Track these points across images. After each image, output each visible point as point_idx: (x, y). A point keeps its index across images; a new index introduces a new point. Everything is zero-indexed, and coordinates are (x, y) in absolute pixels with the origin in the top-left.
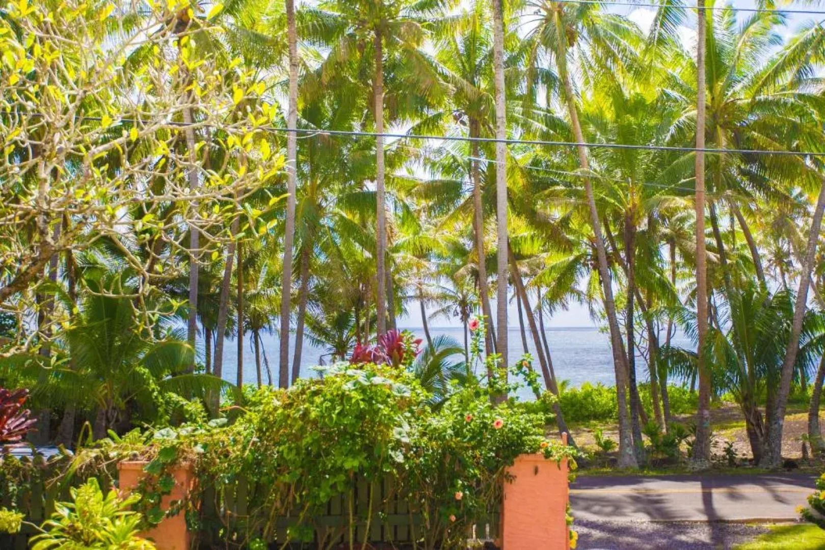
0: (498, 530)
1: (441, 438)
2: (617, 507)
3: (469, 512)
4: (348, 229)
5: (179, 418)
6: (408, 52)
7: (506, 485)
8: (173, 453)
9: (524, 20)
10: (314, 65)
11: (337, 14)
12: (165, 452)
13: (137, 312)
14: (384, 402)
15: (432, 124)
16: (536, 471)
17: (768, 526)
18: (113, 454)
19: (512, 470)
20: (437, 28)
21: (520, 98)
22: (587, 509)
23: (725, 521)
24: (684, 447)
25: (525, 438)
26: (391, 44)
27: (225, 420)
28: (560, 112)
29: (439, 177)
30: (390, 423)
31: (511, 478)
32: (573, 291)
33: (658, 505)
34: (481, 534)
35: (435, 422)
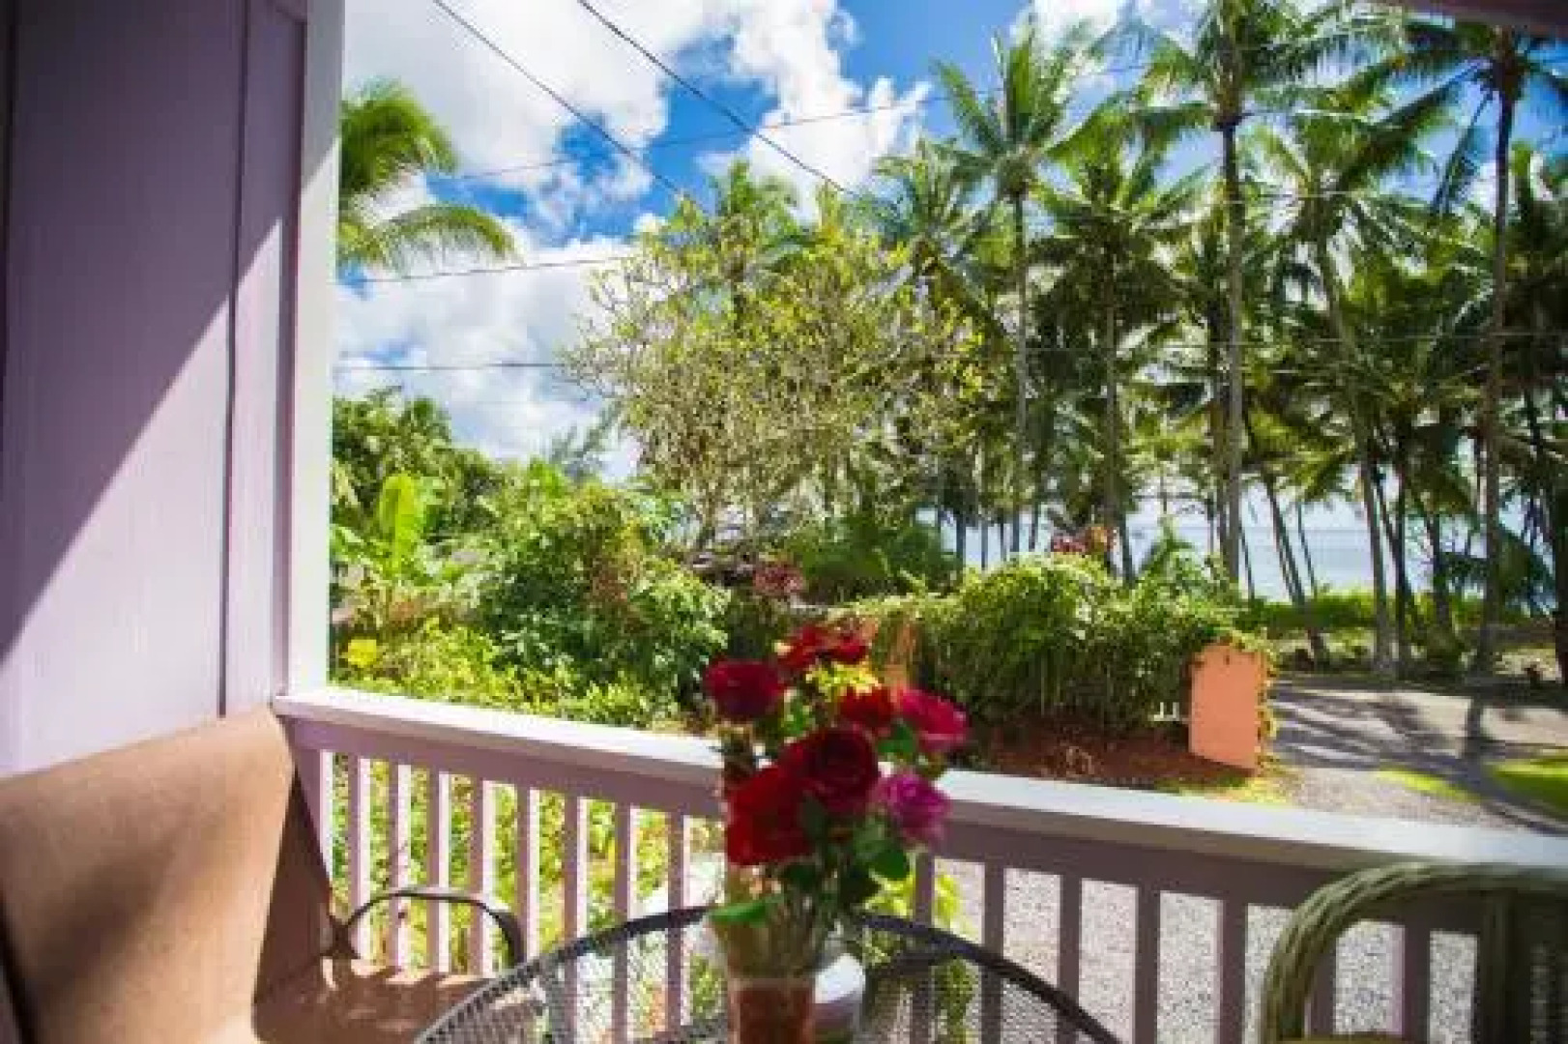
0: (1185, 711)
1: (1123, 620)
2: (1356, 709)
3: (1151, 691)
4: (1082, 433)
5: (903, 588)
6: (1140, 264)
7: (1193, 668)
8: (896, 615)
9: (1275, 215)
10: (1047, 286)
11: (1067, 237)
12: (892, 615)
13: (877, 506)
14: (1068, 587)
15: (1167, 330)
16: (1227, 660)
17: (1546, 752)
18: (858, 613)
19: (1202, 657)
20: (1171, 237)
21: (1268, 295)
22: (1319, 708)
23: (1492, 741)
24: (1464, 659)
25: (1215, 629)
26: (1124, 259)
27: (939, 594)
28: (1319, 302)
29: (1180, 379)
30: (1072, 604)
31: (1199, 664)
32: (1340, 491)
33: (1408, 716)
34: (1169, 711)
35: (1118, 607)
